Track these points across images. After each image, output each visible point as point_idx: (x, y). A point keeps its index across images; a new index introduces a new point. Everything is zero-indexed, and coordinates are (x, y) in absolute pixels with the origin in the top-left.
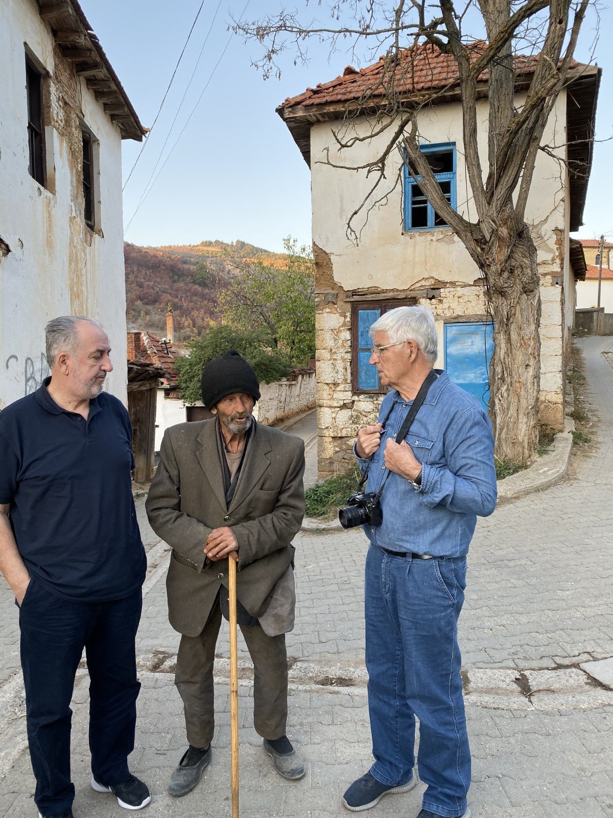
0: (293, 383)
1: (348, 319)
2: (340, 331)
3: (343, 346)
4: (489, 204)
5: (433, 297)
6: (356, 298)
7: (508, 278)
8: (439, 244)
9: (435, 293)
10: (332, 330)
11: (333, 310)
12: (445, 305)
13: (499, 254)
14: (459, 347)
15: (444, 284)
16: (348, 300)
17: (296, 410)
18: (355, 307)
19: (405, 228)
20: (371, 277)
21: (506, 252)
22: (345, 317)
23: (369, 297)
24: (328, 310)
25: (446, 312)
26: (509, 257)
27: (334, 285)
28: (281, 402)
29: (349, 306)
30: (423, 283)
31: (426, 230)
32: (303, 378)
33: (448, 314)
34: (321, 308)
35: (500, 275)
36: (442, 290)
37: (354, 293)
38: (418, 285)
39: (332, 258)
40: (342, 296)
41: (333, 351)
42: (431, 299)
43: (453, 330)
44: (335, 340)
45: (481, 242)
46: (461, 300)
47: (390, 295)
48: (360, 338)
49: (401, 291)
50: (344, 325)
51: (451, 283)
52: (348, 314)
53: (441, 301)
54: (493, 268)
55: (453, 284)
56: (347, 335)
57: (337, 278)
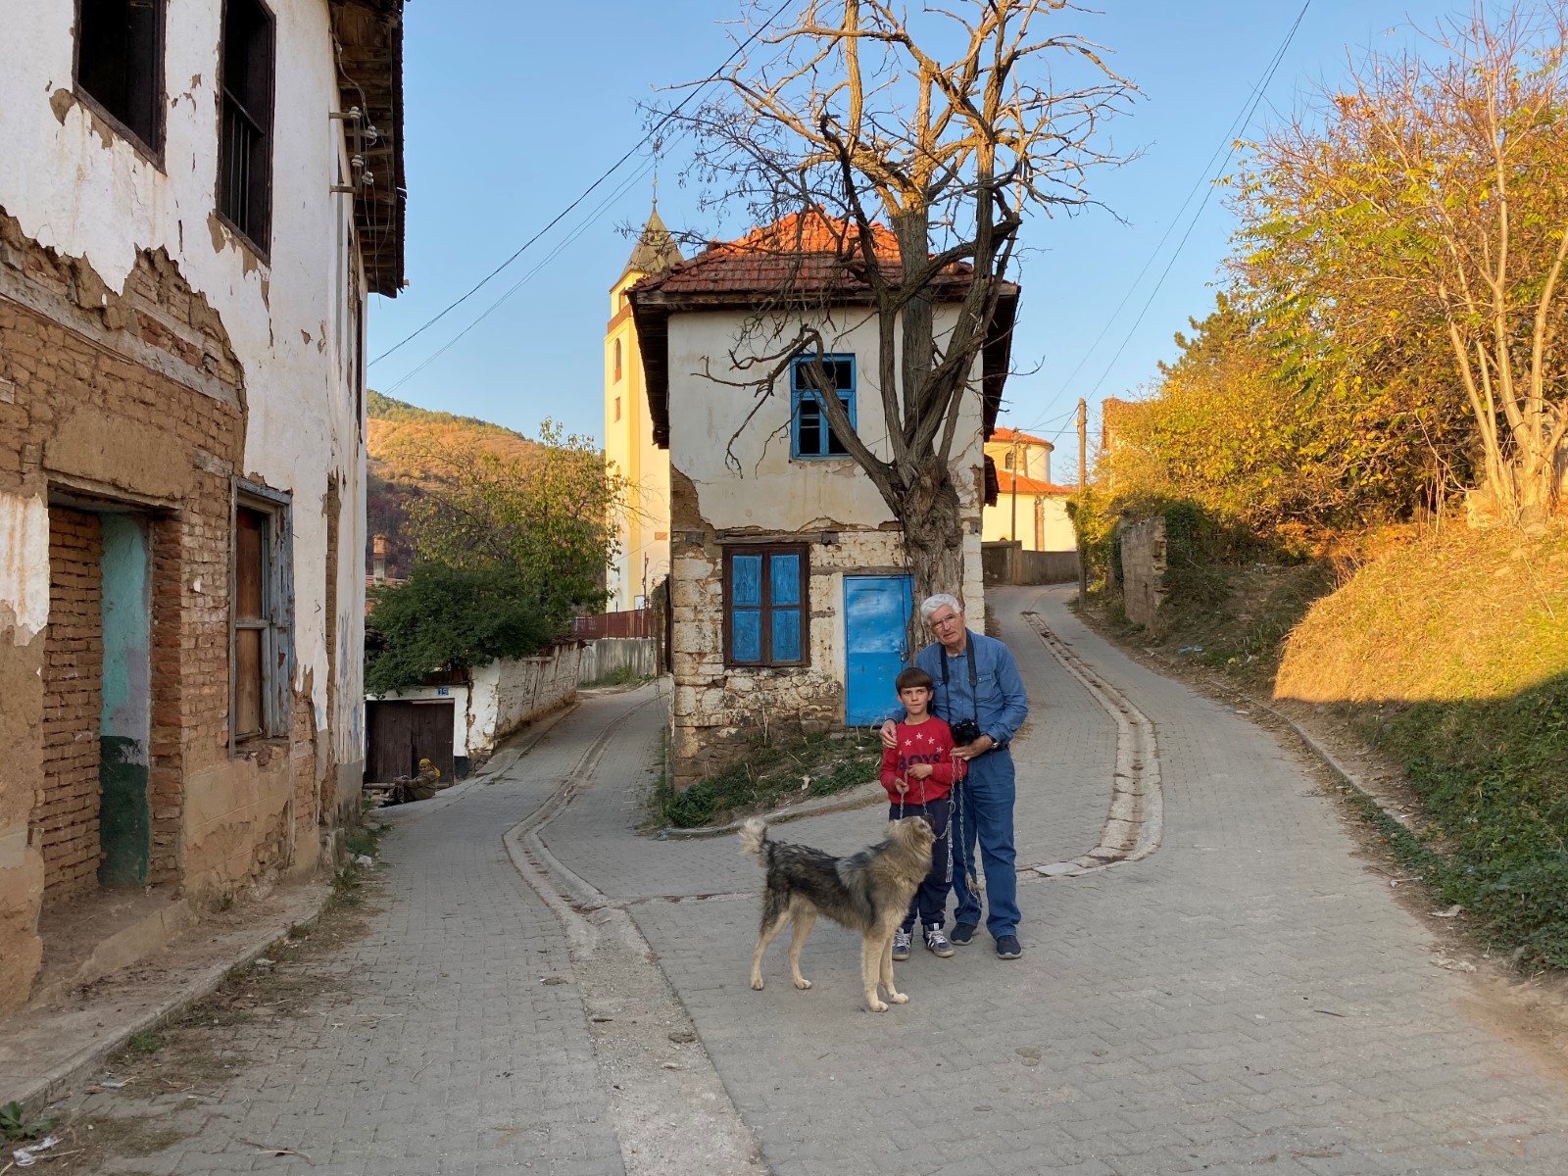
0: (548, 658)
1: (719, 567)
2: (707, 583)
3: (712, 601)
4: (908, 446)
5: (830, 543)
6: (730, 540)
7: (930, 531)
8: (836, 477)
9: (831, 537)
10: (697, 581)
11: (699, 554)
12: (844, 554)
13: (920, 505)
14: (862, 606)
15: (842, 527)
16: (719, 541)
17: (548, 706)
18: (728, 553)
19: (791, 454)
20: (749, 513)
21: (929, 502)
22: (715, 564)
23: (747, 540)
24: (691, 554)
25: (846, 561)
26: (932, 508)
27: (699, 521)
28: (528, 693)
29: (720, 550)
30: (817, 524)
31: (819, 459)
32: (561, 650)
33: (849, 564)
34: (682, 550)
35: (922, 527)
36: (840, 534)
37: (727, 533)
38: (811, 526)
39: (697, 486)
40: (710, 536)
41: (699, 608)
42: (826, 545)
43: (854, 585)
44: (701, 594)
45: (898, 487)
46: (864, 548)
47: (776, 537)
48: (734, 591)
49: (789, 533)
50: (713, 574)
51: (851, 525)
52: (719, 560)
53: (839, 548)
54: (914, 519)
55: (854, 527)
56: (718, 588)
57: (703, 513)
